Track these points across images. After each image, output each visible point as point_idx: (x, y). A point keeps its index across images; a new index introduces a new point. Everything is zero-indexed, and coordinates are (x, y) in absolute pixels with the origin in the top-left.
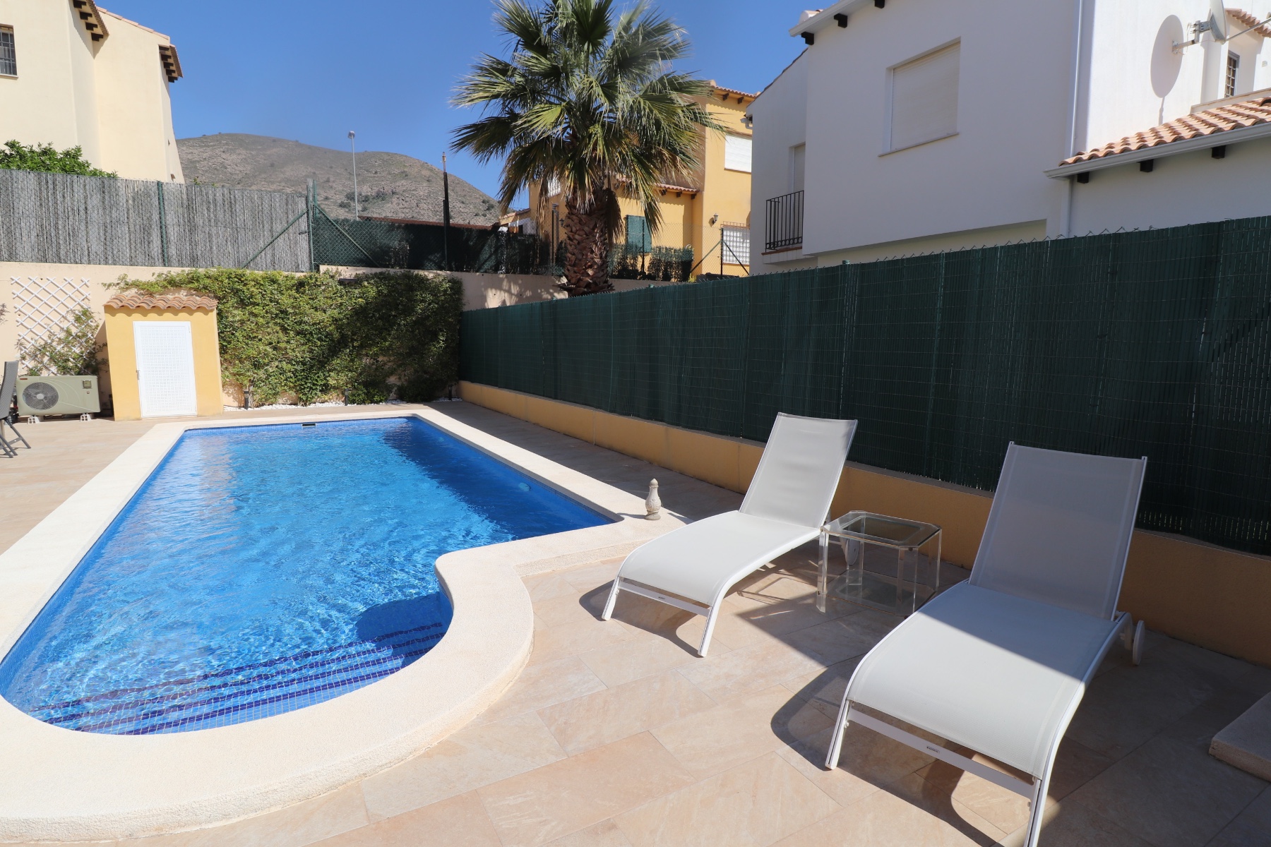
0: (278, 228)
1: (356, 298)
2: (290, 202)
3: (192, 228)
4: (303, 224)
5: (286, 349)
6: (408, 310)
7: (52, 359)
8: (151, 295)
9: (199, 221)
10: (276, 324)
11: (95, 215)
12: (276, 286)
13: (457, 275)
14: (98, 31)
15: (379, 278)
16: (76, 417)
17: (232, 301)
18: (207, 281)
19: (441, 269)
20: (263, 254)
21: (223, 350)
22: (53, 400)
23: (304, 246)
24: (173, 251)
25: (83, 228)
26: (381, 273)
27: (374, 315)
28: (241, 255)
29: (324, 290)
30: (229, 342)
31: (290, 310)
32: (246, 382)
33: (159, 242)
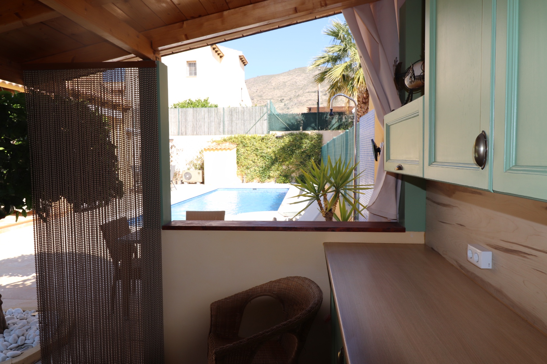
0: (257, 119)
1: (281, 143)
2: (262, 109)
3: (232, 121)
4: (266, 117)
5: (257, 162)
6: (300, 147)
7: (193, 165)
8: (219, 144)
9: (234, 119)
10: (254, 153)
11: (206, 120)
12: (255, 140)
13: (321, 132)
14: (221, 55)
15: (290, 135)
16: (196, 183)
17: (241, 145)
18: (234, 139)
19: (315, 129)
20: (252, 129)
21: (238, 163)
22: (190, 178)
23: (265, 124)
24: (226, 130)
25: (203, 124)
26: (291, 133)
27: (287, 149)
28: (246, 129)
29: (271, 141)
30: (239, 160)
31: (259, 148)
32: (244, 174)
33: (223, 127)
